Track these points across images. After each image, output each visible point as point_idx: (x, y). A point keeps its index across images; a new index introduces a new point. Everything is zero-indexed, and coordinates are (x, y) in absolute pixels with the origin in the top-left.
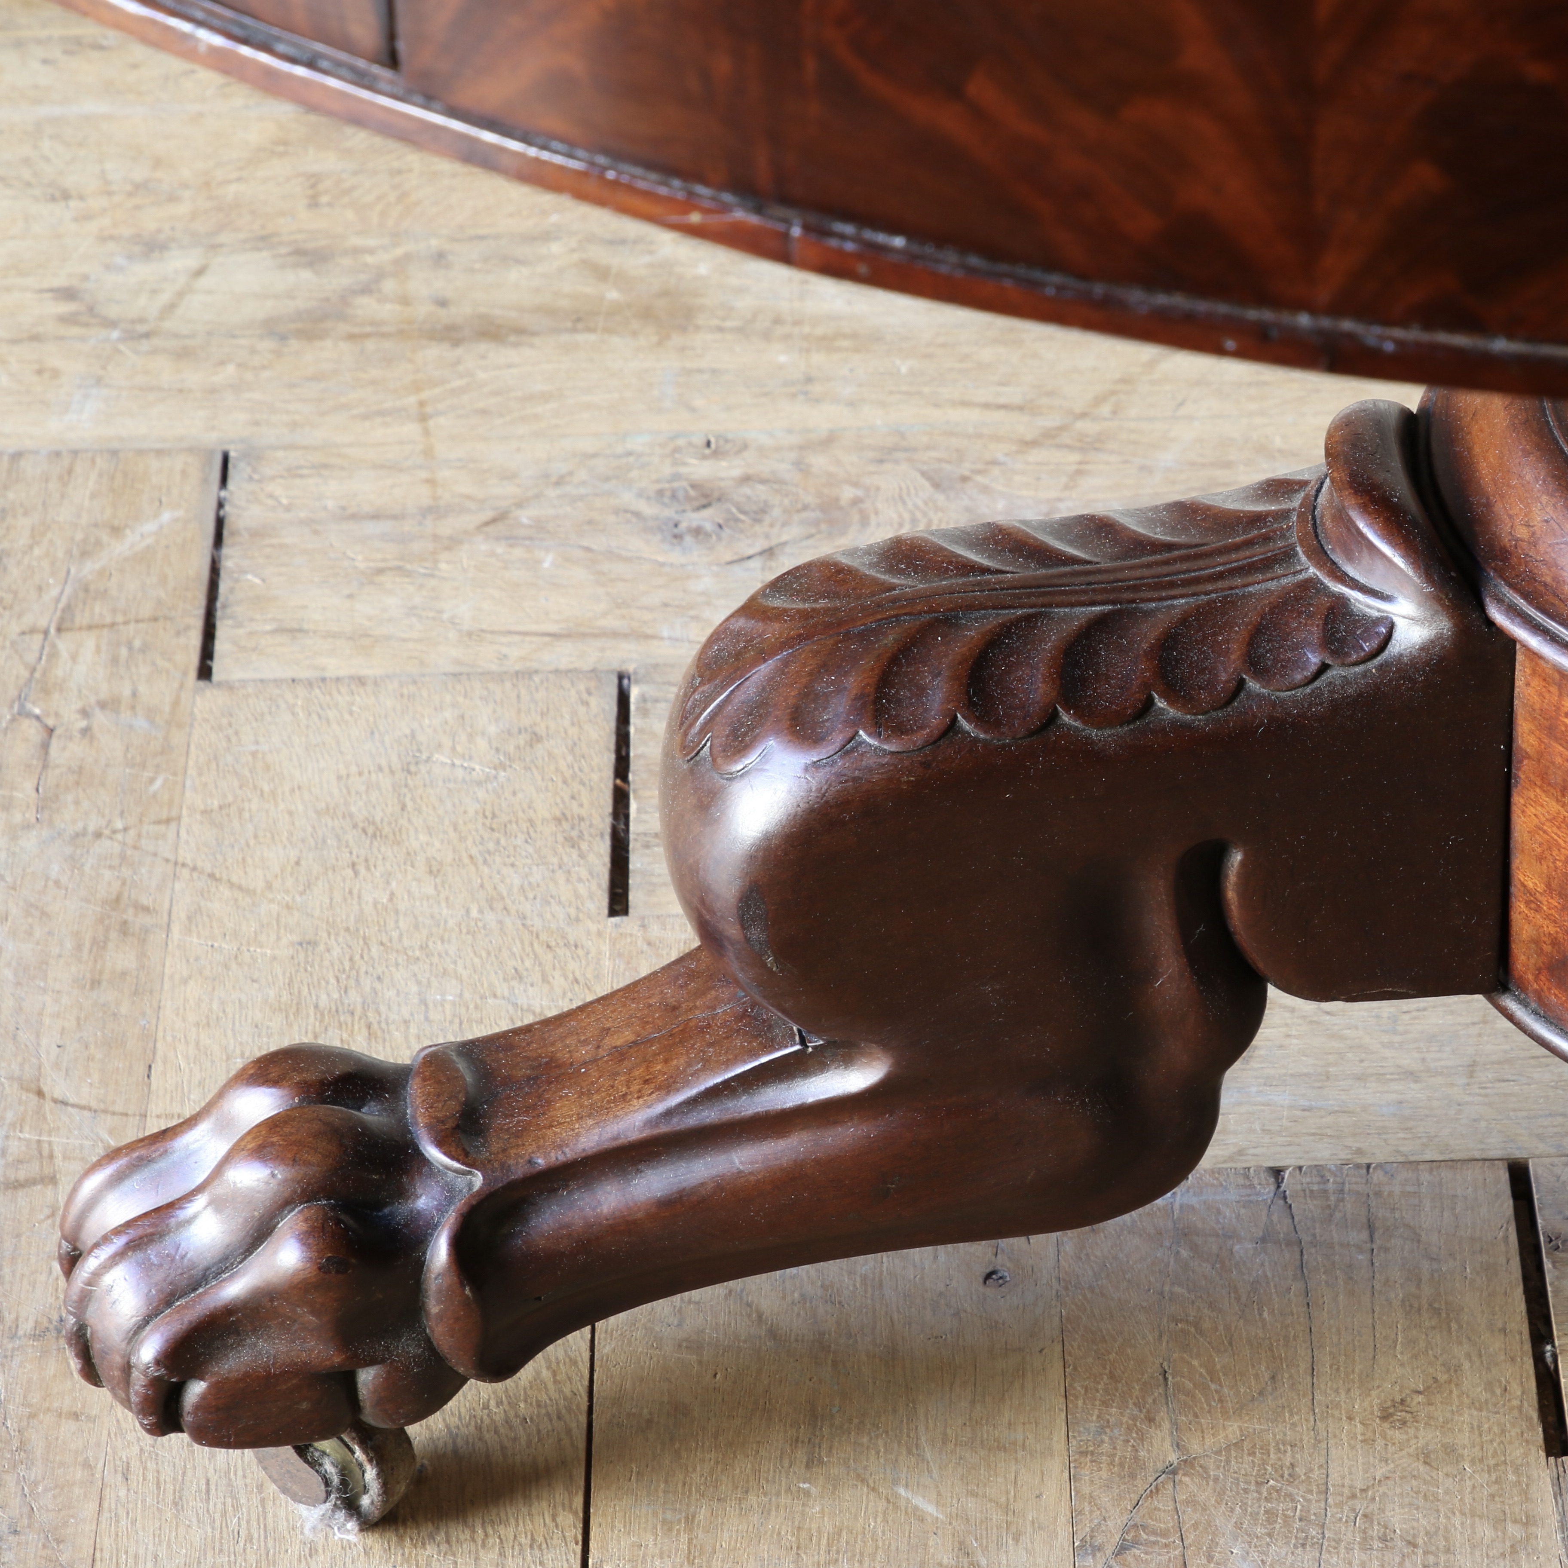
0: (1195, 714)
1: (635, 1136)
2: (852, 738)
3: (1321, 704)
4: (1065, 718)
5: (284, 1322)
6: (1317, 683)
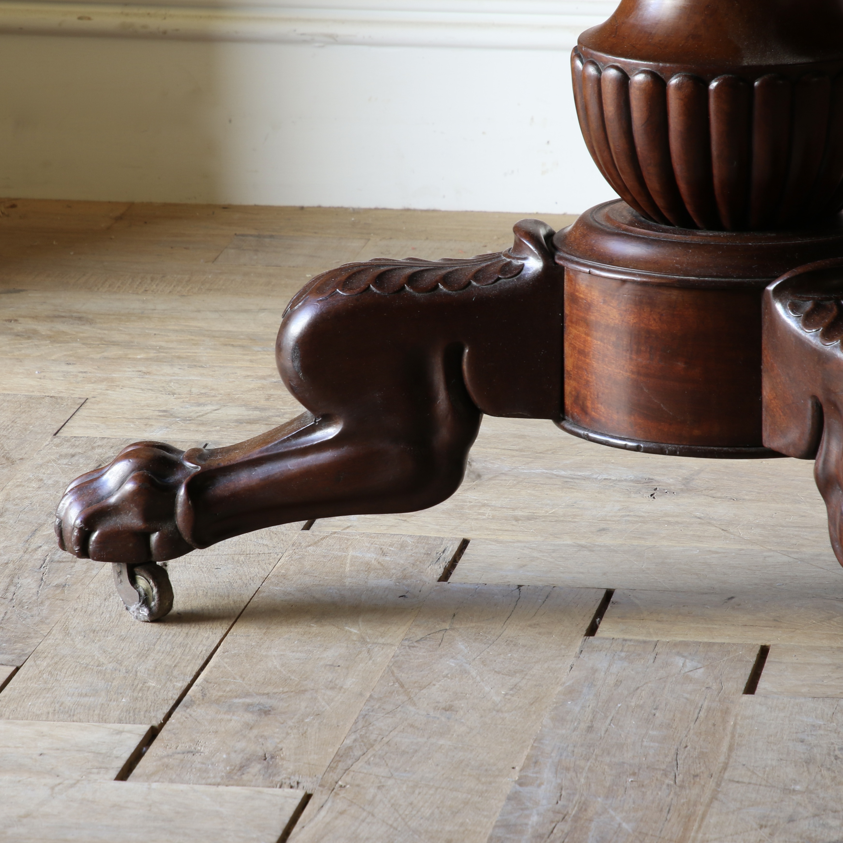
0: (452, 291)
1: (255, 456)
2: (334, 291)
3: (496, 290)
4: (407, 288)
5: (126, 512)
6: (496, 284)
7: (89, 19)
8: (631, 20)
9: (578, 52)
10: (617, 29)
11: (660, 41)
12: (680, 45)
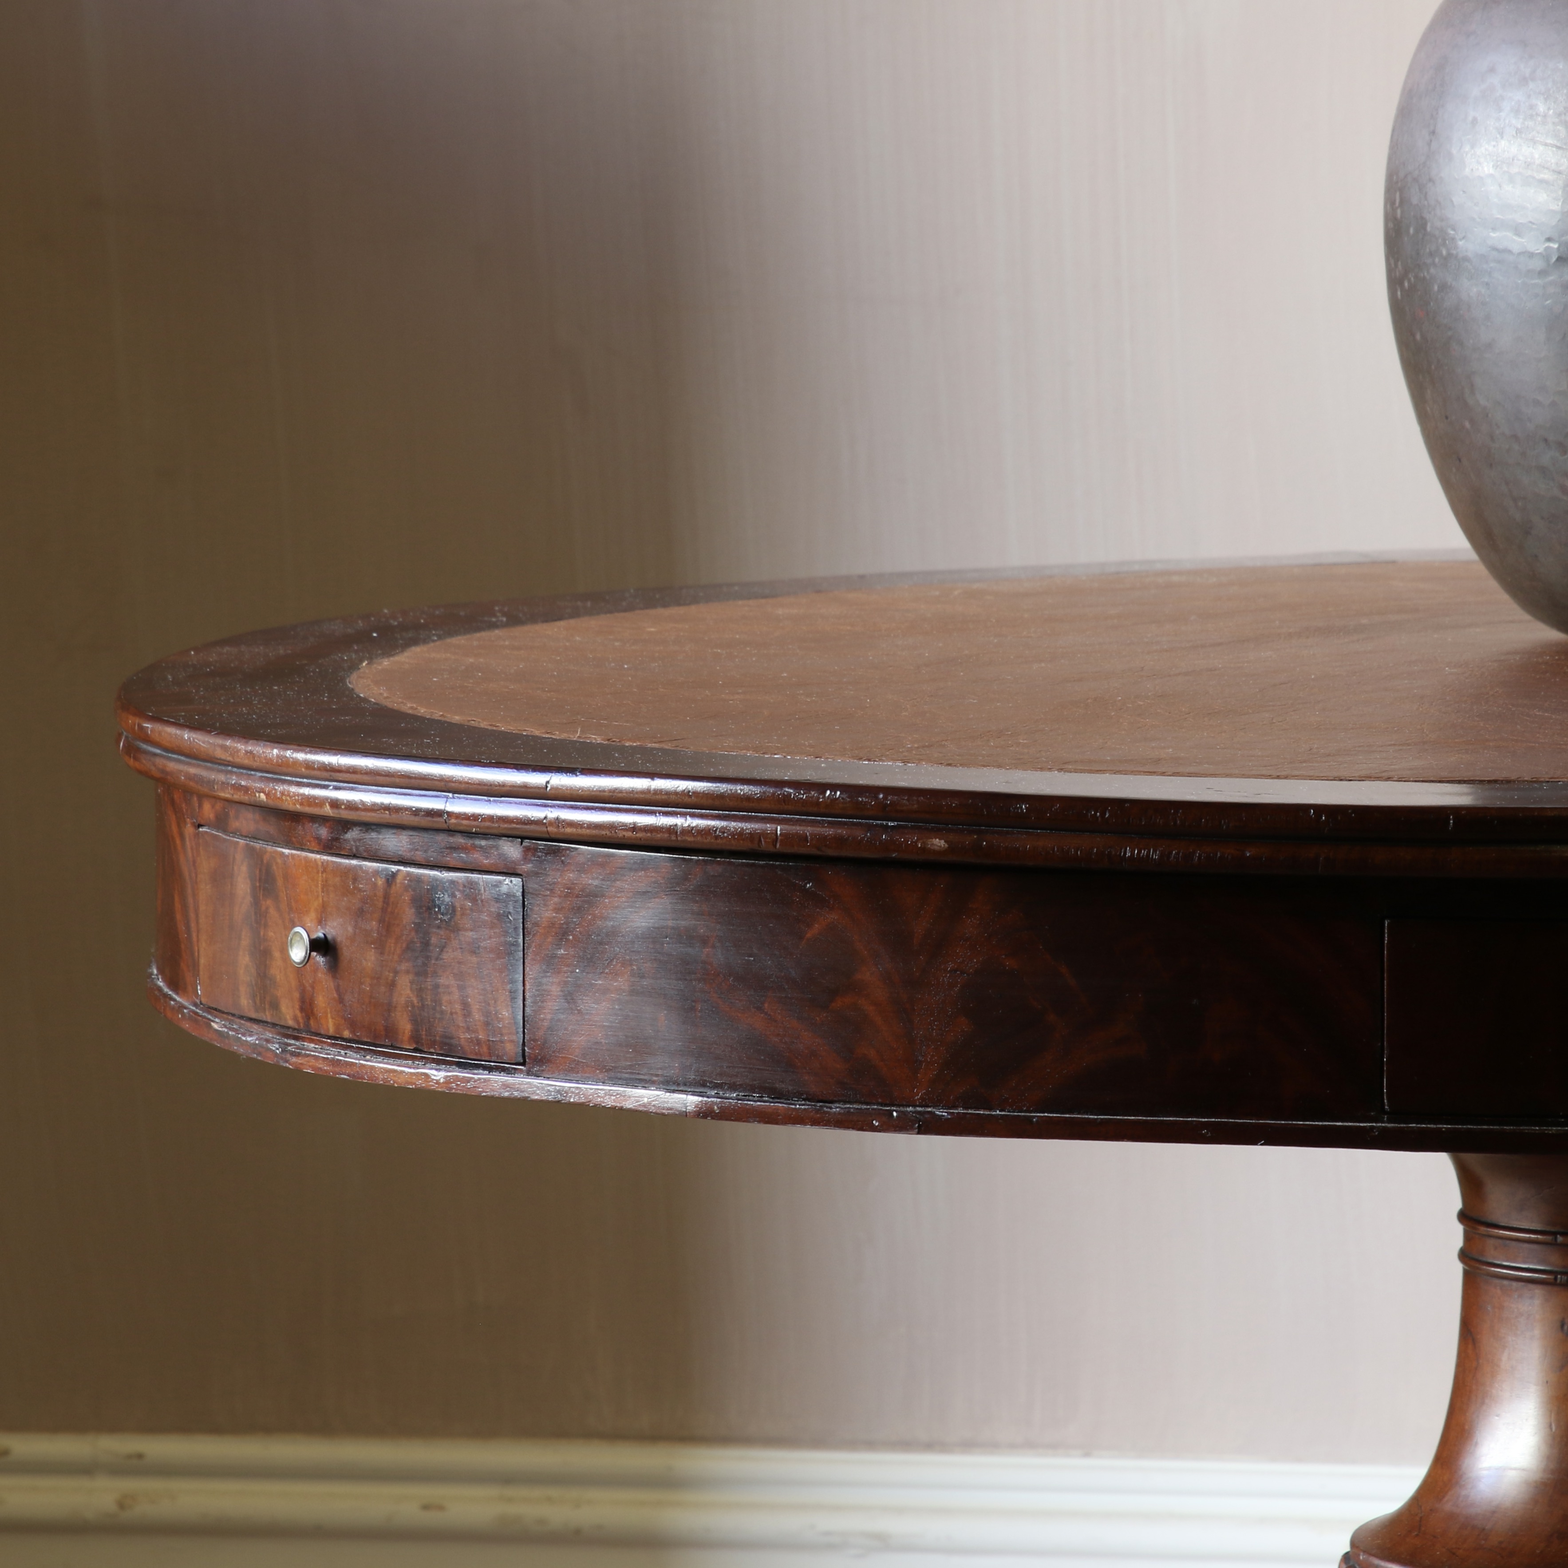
7: (441, 1508)
8: (1447, 1506)
9: (1351, 1563)
10: (1420, 1521)
11: (1501, 1543)
12: (1538, 1552)
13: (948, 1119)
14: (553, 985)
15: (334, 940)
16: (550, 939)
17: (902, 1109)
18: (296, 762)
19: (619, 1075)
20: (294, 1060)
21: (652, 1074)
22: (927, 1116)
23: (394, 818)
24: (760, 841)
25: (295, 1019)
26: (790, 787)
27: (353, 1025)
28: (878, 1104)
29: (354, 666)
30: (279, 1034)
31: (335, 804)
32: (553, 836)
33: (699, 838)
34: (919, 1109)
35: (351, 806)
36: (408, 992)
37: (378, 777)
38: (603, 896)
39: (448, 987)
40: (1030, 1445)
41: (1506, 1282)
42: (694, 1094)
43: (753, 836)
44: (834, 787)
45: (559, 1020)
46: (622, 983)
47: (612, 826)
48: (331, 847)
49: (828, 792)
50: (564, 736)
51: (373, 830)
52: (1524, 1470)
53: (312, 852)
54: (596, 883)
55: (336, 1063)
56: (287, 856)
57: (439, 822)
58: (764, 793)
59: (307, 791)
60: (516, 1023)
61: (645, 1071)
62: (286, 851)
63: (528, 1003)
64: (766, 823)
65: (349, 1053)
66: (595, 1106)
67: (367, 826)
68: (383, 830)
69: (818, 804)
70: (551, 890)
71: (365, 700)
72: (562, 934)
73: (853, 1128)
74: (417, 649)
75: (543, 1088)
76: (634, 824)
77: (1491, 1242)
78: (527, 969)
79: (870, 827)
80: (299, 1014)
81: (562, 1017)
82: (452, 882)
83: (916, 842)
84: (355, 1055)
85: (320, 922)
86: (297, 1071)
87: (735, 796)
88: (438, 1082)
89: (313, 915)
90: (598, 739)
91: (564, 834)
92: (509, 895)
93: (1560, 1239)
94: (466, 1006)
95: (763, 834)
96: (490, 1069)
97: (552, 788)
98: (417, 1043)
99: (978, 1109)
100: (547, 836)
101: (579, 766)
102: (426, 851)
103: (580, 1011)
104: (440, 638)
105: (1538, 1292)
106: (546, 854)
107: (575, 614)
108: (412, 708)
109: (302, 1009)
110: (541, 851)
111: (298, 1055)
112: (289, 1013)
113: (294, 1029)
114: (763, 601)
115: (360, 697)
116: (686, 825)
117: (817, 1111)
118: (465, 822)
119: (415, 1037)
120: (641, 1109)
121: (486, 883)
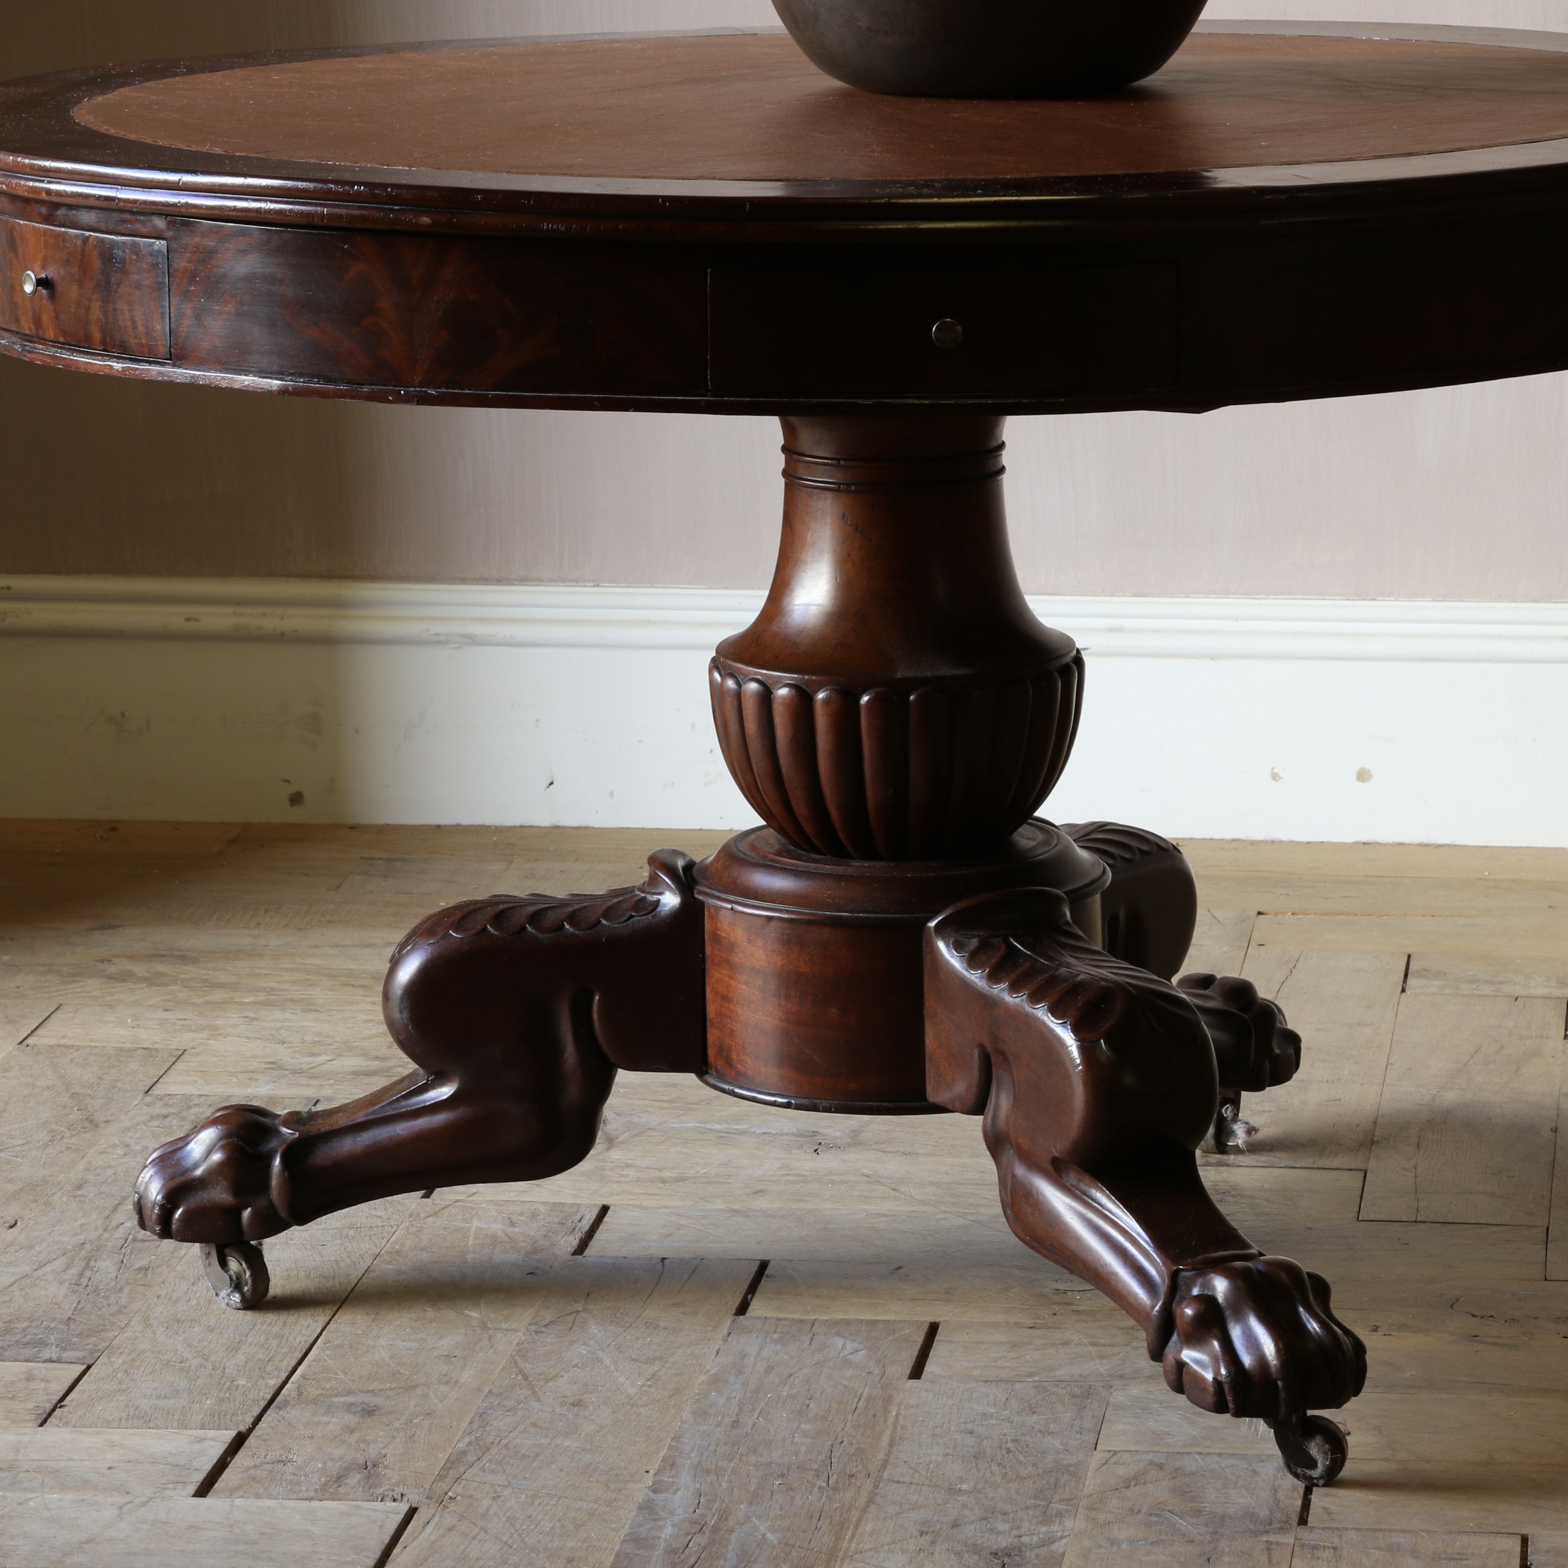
0: (579, 931)
1: (360, 1120)
2: (447, 933)
3: (629, 929)
4: (529, 929)
6: (629, 922)
7: (198, 620)
8: (774, 628)
9: (717, 663)
11: (806, 651)
13: (435, 396)
14: (188, 309)
15: (52, 279)
16: (185, 280)
17: (407, 389)
18: (24, 164)
19: (230, 367)
20: (29, 355)
21: (250, 367)
22: (422, 394)
23: (85, 202)
24: (313, 218)
25: (30, 329)
26: (332, 183)
27: (64, 333)
28: (392, 386)
29: (79, 101)
30: (20, 339)
31: (49, 192)
32: (184, 214)
33: (275, 216)
34: (418, 389)
35: (59, 193)
36: (98, 313)
37: (74, 175)
38: (217, 252)
39: (122, 310)
40: (562, 580)
41: (810, 490)
42: (277, 379)
43: (308, 215)
44: (359, 184)
45: (192, 332)
46: (230, 308)
47: (221, 208)
48: (48, 219)
49: (356, 187)
50: (198, 149)
51: (74, 209)
52: (820, 605)
53: (37, 223)
54: (213, 244)
55: (54, 357)
56: (22, 225)
57: (112, 204)
58: (316, 187)
59: (31, 184)
60: (165, 333)
61: (246, 364)
62: (22, 222)
63: (172, 320)
64: (317, 207)
65: (64, 351)
66: (215, 387)
67: (70, 207)
68: (80, 209)
69: (349, 194)
70: (185, 249)
71: (78, 124)
72: (192, 277)
73: (376, 401)
74: (122, 90)
75: (182, 375)
76: (235, 207)
77: (801, 464)
78: (171, 299)
79: (382, 210)
80: (32, 326)
81: (194, 329)
82: (124, 243)
83: (412, 219)
84: (67, 353)
85: (43, 267)
86: (31, 364)
87: (297, 189)
88: (117, 370)
89: (39, 262)
90: (218, 151)
91: (191, 213)
92: (159, 252)
93: (842, 462)
94: (134, 322)
95: (315, 214)
96: (150, 363)
97: (183, 183)
98: (104, 345)
99: (455, 389)
100: (179, 214)
101: (200, 169)
102: (107, 223)
103: (204, 326)
104: (140, 82)
105: (829, 495)
106: (182, 225)
107: (232, 67)
108: (106, 129)
109: (34, 323)
110: (178, 223)
111: (32, 352)
112: (27, 327)
113: (30, 336)
114: (352, 58)
115: (75, 121)
116: (267, 208)
117: (354, 390)
118: (129, 205)
119: (103, 342)
120: (244, 388)
121: (145, 243)
